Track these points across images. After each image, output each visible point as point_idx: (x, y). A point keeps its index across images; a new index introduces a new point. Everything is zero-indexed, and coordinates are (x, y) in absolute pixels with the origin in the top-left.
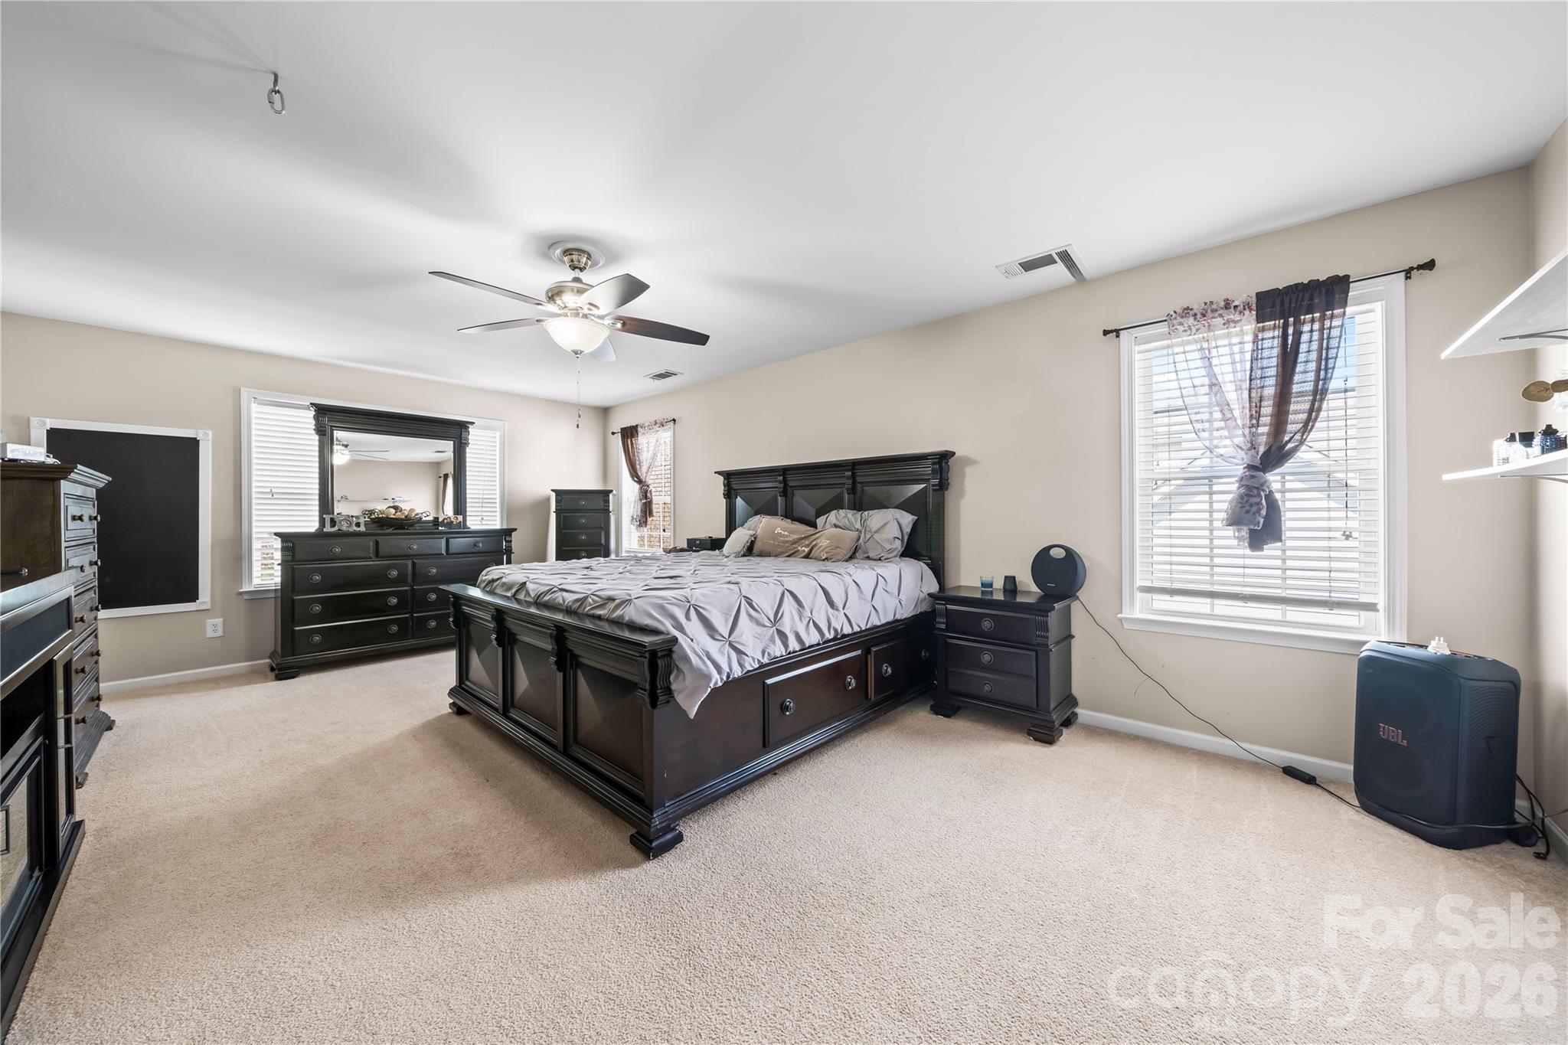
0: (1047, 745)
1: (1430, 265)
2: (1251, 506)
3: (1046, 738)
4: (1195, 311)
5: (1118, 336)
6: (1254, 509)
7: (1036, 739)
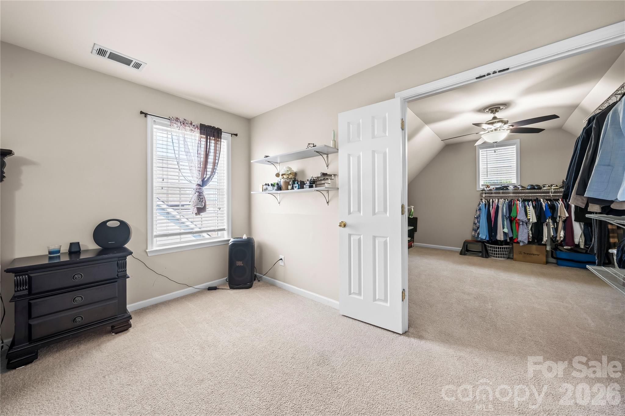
0: (126, 332)
1: (236, 135)
2: (201, 199)
3: (125, 328)
4: (181, 121)
5: (145, 117)
6: (202, 200)
7: (116, 333)
